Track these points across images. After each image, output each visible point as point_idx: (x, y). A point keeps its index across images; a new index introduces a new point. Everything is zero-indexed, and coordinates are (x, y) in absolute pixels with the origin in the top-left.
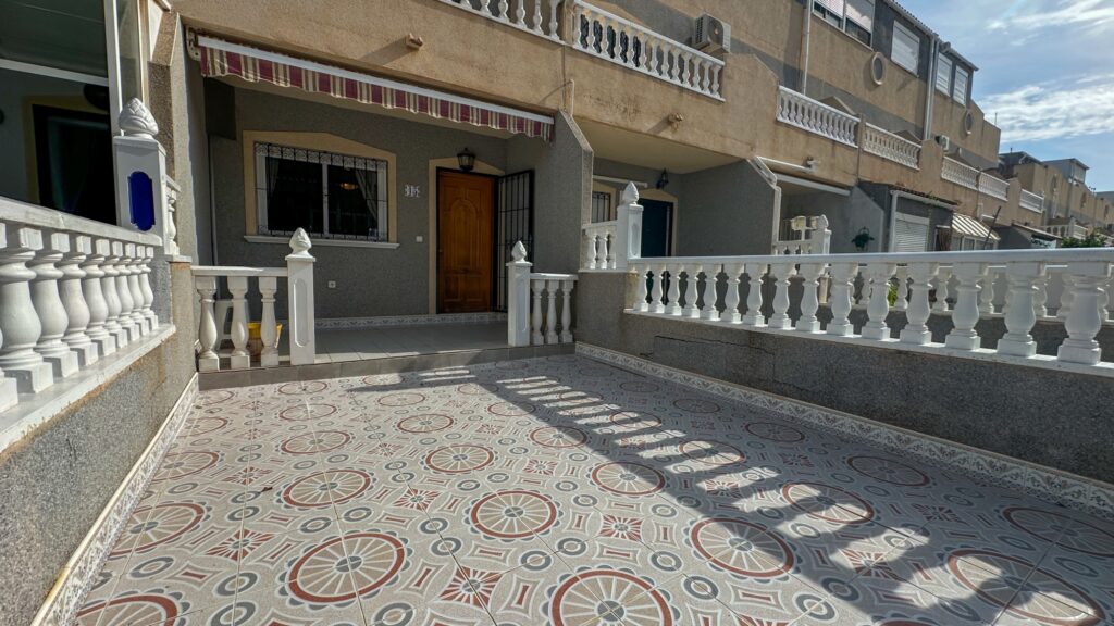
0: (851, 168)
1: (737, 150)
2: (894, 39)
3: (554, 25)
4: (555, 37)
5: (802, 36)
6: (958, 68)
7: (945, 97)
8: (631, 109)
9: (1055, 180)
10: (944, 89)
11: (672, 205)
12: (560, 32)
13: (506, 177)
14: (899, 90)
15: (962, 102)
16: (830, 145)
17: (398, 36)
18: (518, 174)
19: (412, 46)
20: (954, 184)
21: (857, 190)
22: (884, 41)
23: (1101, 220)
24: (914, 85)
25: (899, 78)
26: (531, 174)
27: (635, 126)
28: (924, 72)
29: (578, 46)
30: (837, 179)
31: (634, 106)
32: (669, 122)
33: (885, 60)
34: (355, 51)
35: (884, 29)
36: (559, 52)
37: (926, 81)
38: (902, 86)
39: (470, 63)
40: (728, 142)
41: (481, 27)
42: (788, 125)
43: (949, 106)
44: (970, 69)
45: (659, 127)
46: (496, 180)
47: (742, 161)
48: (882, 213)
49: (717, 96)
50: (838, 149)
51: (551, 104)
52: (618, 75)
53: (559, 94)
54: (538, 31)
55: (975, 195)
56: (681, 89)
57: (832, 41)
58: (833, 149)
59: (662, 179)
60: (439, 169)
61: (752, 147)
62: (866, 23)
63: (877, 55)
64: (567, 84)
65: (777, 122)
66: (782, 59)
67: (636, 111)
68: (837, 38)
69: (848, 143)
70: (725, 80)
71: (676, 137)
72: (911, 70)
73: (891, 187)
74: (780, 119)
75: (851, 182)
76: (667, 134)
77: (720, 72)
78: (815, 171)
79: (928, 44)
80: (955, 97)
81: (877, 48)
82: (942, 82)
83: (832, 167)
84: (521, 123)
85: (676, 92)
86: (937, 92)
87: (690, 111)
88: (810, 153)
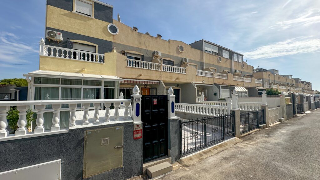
0: (213, 81)
1: (189, 81)
2: (223, 53)
3: (159, 68)
4: (159, 70)
5: (203, 56)
6: (239, 56)
7: (237, 62)
8: (171, 78)
9: (269, 75)
10: (236, 60)
11: (180, 89)
12: (160, 69)
13: (152, 88)
14: (225, 62)
15: (241, 62)
16: (207, 78)
17: (139, 74)
18: (154, 88)
19: (141, 75)
20: (237, 81)
21: (214, 85)
22: (221, 54)
23: (286, 82)
24: (229, 61)
25: (225, 60)
26: (156, 88)
27: (172, 80)
28: (231, 58)
29: (163, 70)
30: (209, 83)
31: (171, 77)
32: (177, 79)
33: (221, 57)
34: (134, 77)
35: (220, 52)
36: (160, 72)
37: (231, 59)
38: (226, 61)
39: (148, 76)
40: (188, 80)
41: (149, 71)
42: (199, 76)
43: (238, 63)
44: (242, 56)
45: (176, 80)
46: (150, 88)
47: (190, 83)
48: (218, 89)
49: (185, 73)
50: (209, 78)
51: (159, 79)
52: (169, 73)
53: (160, 78)
54: (157, 70)
55: (243, 82)
56: (179, 74)
57: (209, 56)
58: (208, 78)
59: (178, 85)
60: (141, 88)
61: (192, 80)
62: (217, 51)
63: (219, 57)
64: (161, 76)
65: (196, 76)
66: (199, 61)
67: (172, 78)
68: (210, 55)
69: (211, 77)
70: (186, 71)
71: (179, 81)
72: (227, 58)
73: (219, 85)
74: (197, 75)
75: (213, 83)
76: (177, 81)
77: (186, 70)
78: (204, 83)
79: (231, 53)
80: (239, 61)
81: (219, 55)
82: (236, 59)
83: (208, 81)
84: (155, 82)
85: (178, 74)
86: (234, 61)
87: (181, 76)
88: (203, 80)
